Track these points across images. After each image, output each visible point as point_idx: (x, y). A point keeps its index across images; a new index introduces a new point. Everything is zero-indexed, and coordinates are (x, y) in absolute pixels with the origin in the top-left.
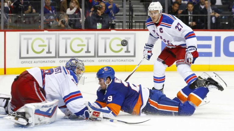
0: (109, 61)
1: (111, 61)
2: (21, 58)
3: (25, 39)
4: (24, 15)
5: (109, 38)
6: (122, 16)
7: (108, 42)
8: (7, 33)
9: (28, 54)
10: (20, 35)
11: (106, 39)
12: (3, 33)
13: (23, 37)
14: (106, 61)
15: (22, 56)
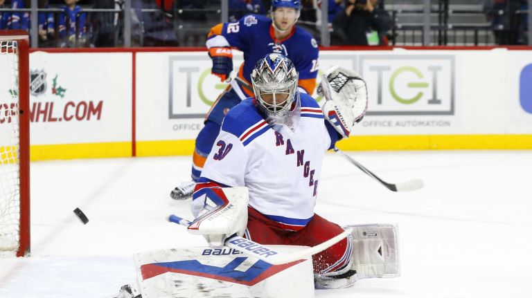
0: (389, 124)
1: (394, 123)
2: (172, 116)
3: (182, 70)
4: (181, 11)
5: (388, 68)
6: (420, 15)
7: (386, 77)
8: (138, 55)
9: (189, 108)
10: (171, 59)
11: (380, 70)
12: (130, 55)
13: (178, 64)
14: (382, 124)
15: (175, 112)
